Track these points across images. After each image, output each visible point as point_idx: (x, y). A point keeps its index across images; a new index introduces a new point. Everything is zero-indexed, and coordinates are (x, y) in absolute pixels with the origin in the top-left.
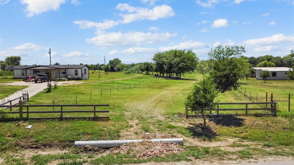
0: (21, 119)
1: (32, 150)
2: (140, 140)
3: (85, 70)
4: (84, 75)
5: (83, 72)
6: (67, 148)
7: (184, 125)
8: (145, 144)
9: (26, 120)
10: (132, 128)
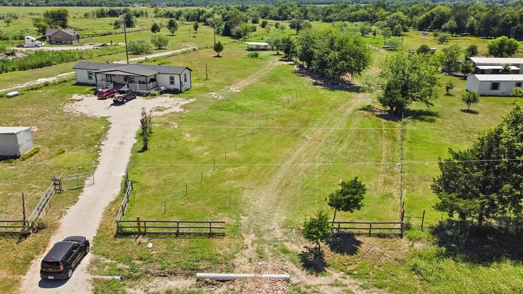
0: (139, 233)
1: (161, 278)
2: (253, 275)
3: (185, 75)
4: (184, 83)
5: (183, 80)
6: (190, 277)
7: (298, 249)
8: (256, 282)
9: (144, 234)
10: (247, 250)
